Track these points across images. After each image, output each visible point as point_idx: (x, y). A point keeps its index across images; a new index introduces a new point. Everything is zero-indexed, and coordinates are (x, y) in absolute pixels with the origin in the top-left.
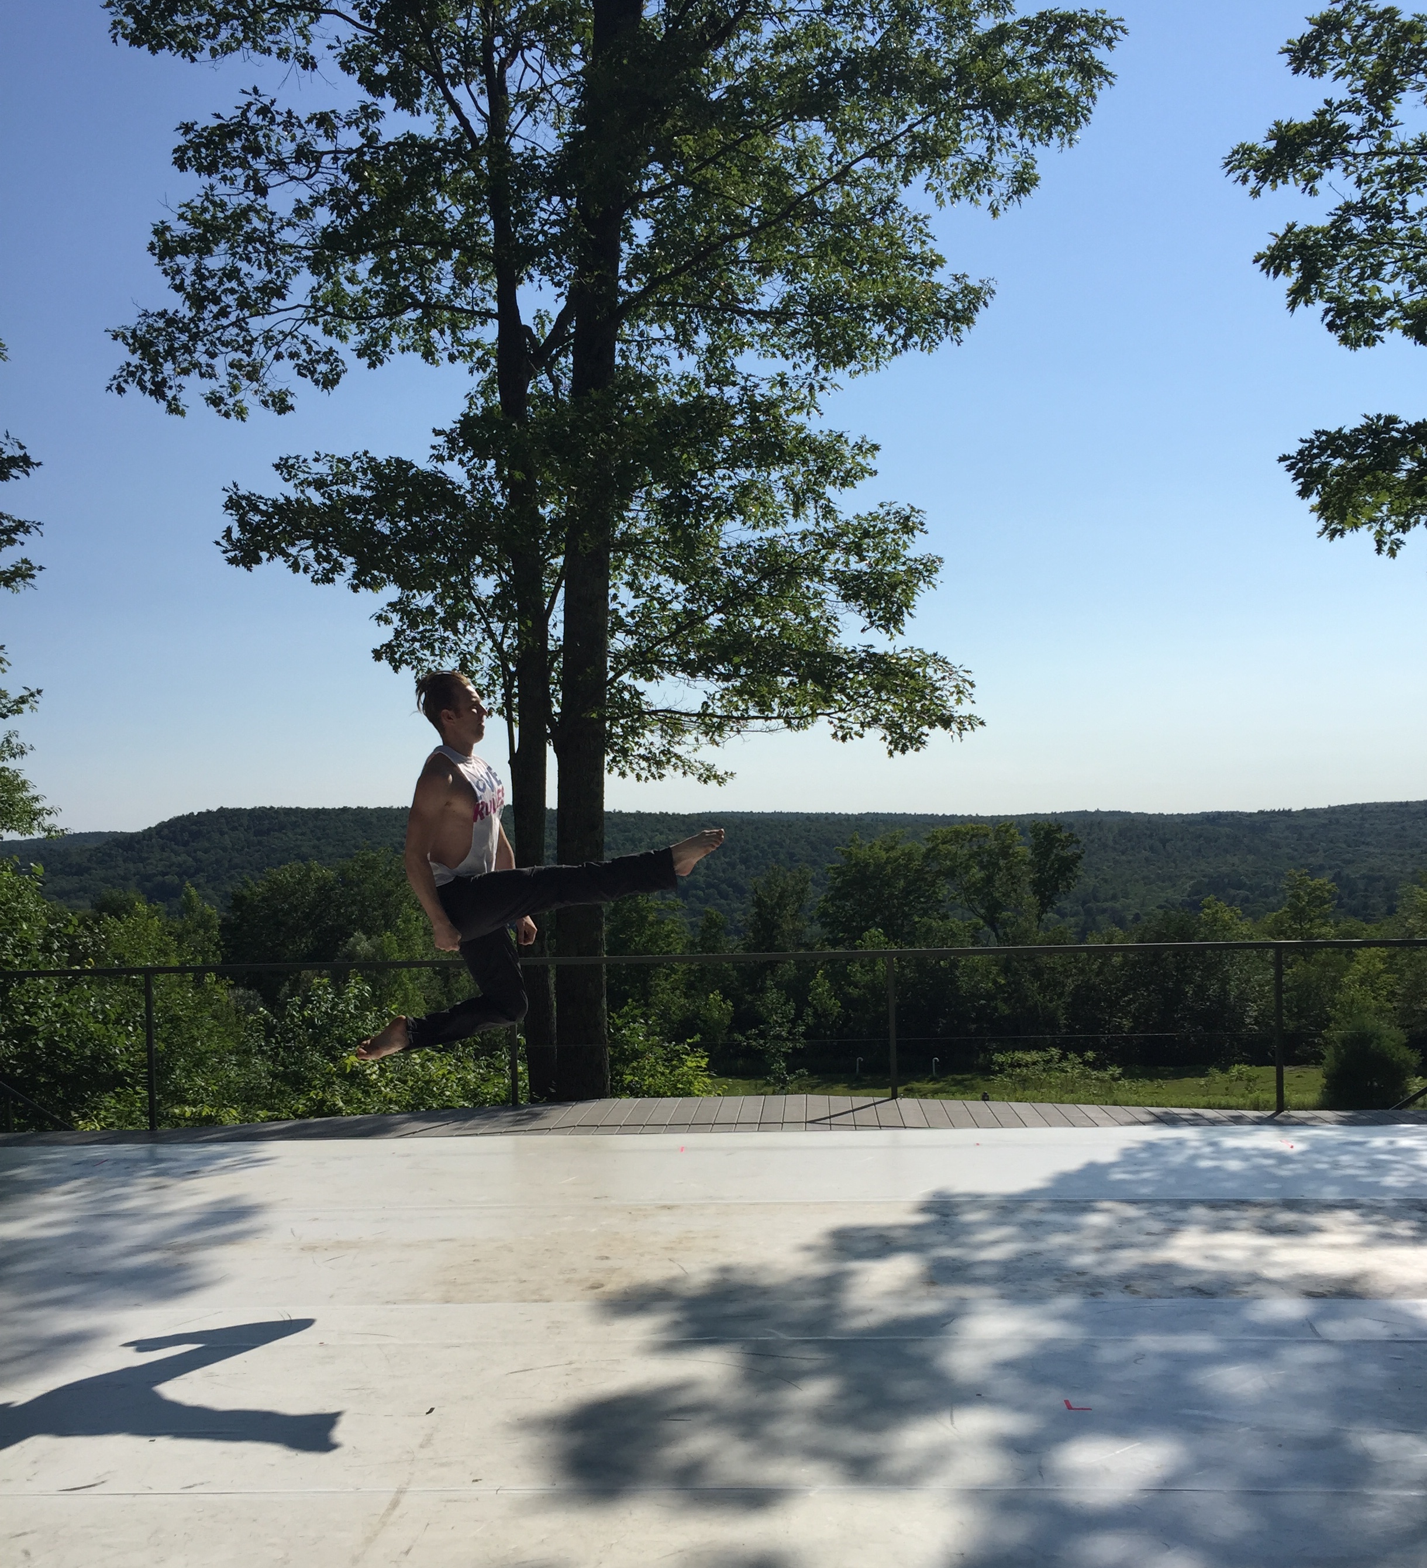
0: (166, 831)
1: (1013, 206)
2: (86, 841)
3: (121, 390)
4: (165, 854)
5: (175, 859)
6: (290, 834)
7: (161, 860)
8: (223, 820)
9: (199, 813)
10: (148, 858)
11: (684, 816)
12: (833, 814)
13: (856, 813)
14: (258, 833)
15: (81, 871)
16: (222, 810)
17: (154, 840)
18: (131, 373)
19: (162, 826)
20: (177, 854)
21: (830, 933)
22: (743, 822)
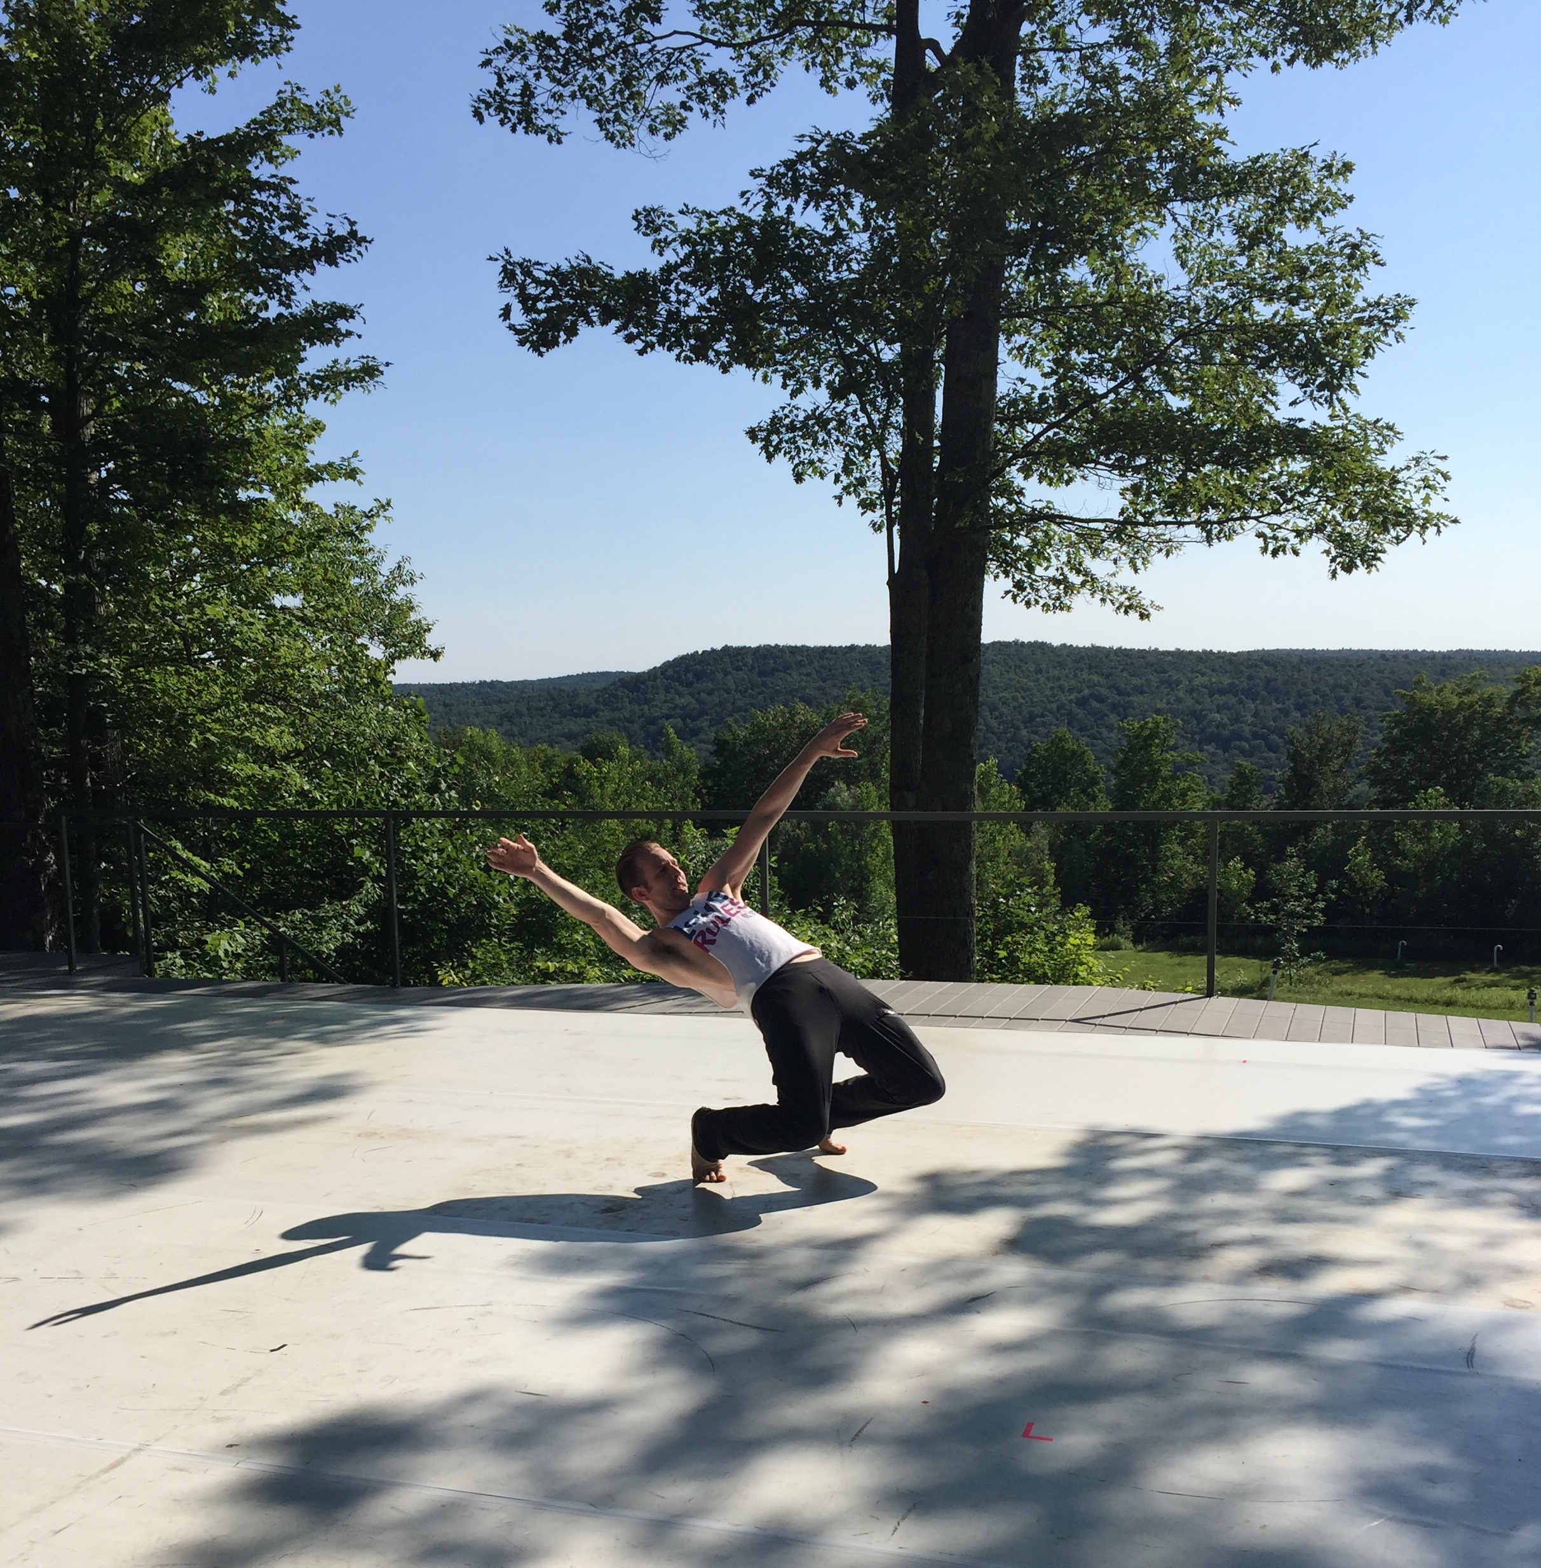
0: (670, 672)
2: (594, 681)
4: (670, 696)
5: (680, 701)
6: (794, 674)
7: (665, 702)
8: (727, 660)
9: (704, 652)
10: (653, 700)
11: (1231, 654)
12: (1415, 651)
13: (1444, 649)
14: (761, 674)
15: (588, 713)
16: (726, 649)
17: (658, 681)
19: (667, 665)
20: (681, 695)
21: (1380, 793)
22: (1301, 661)
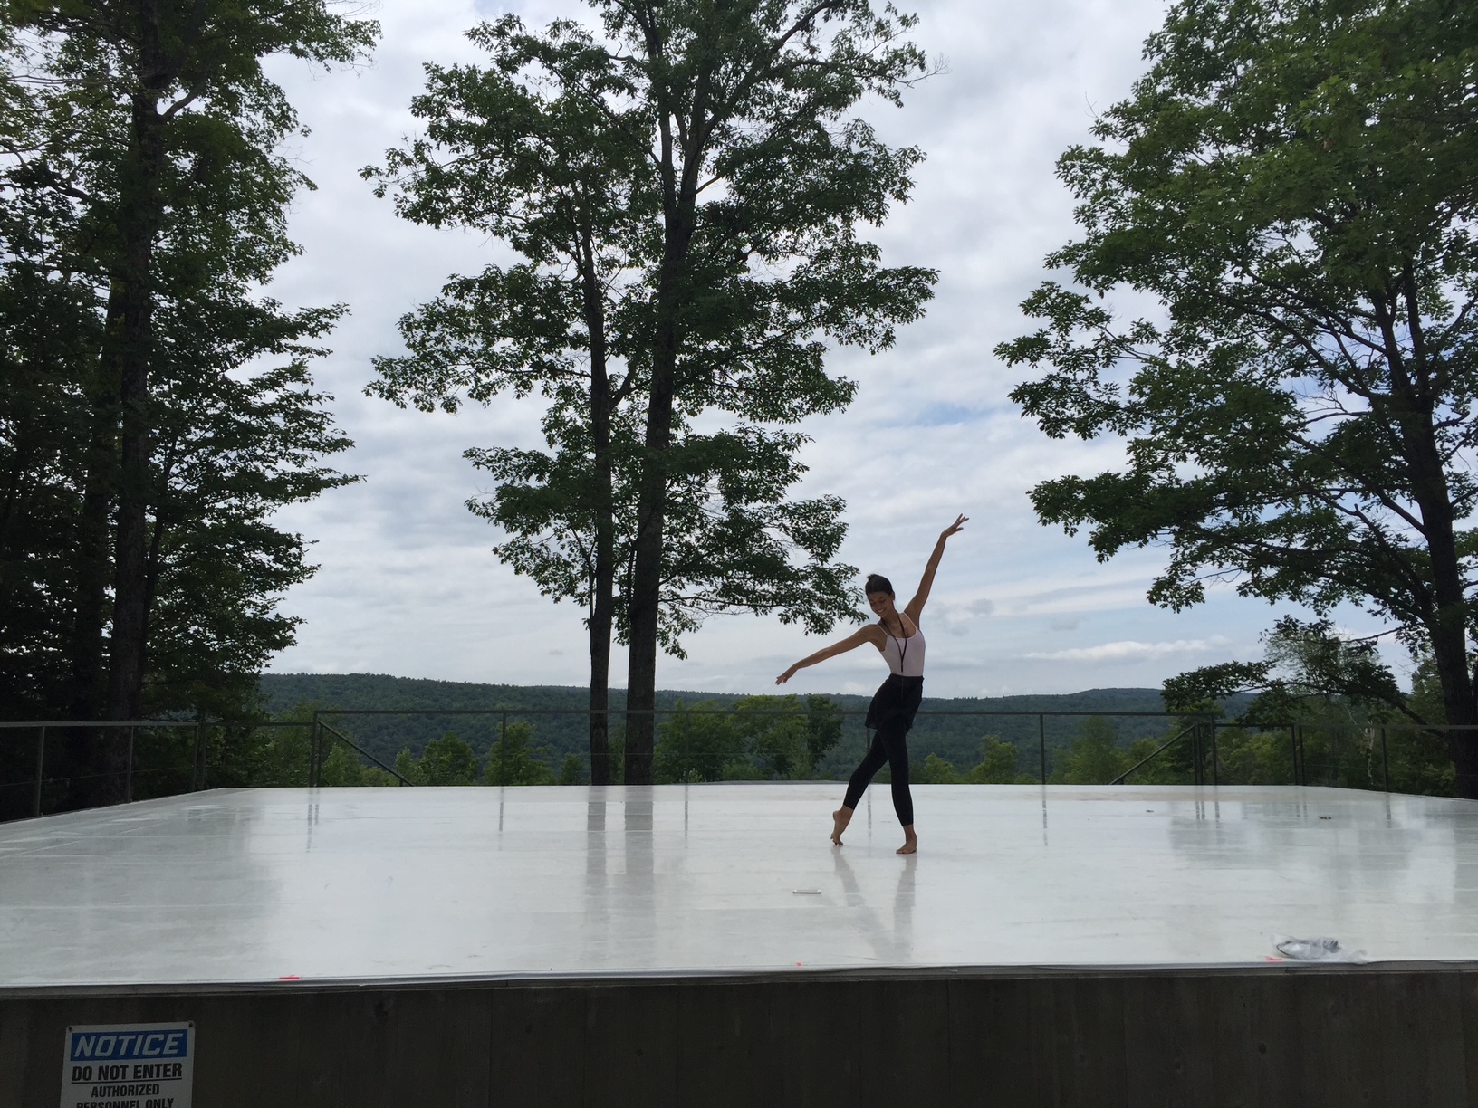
1: (882, 352)
3: (368, 393)
18: (377, 386)
